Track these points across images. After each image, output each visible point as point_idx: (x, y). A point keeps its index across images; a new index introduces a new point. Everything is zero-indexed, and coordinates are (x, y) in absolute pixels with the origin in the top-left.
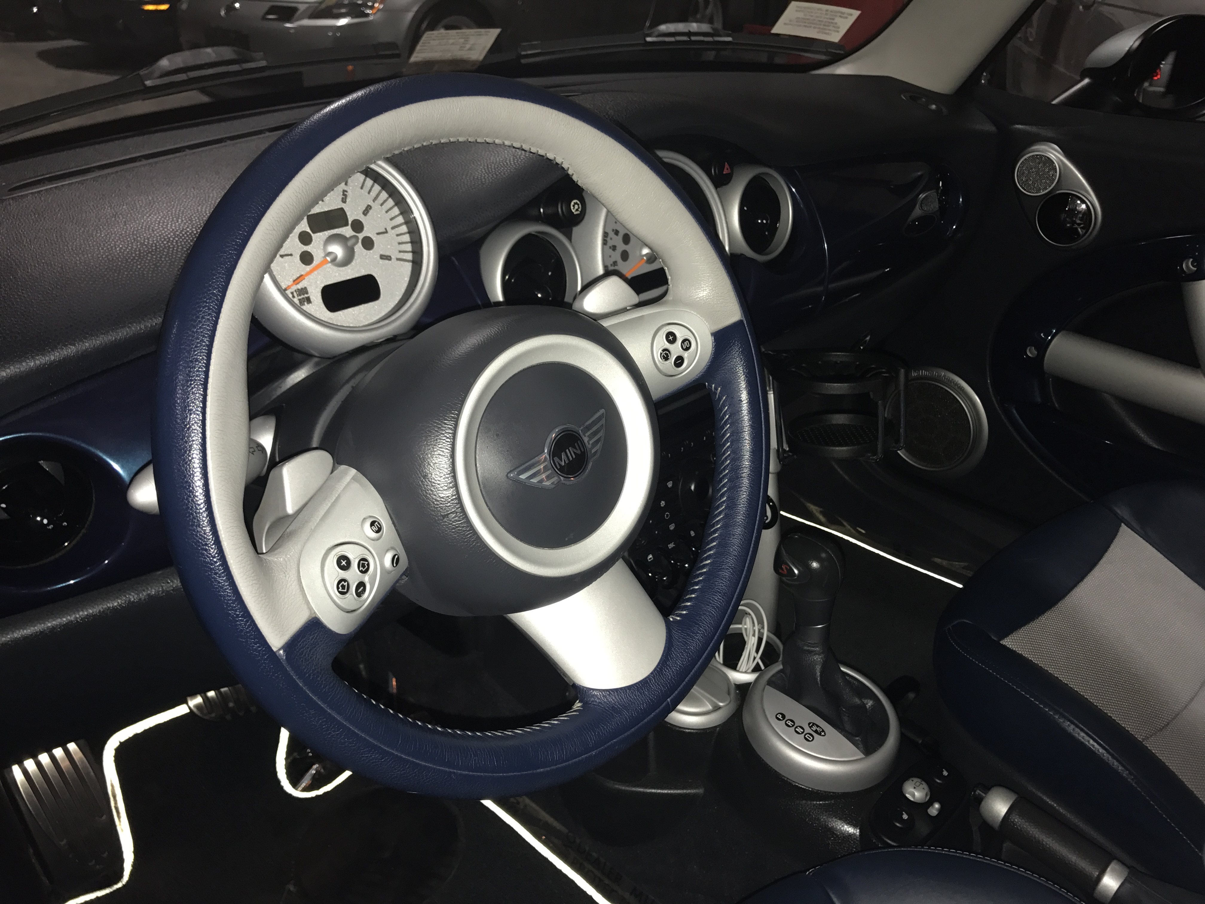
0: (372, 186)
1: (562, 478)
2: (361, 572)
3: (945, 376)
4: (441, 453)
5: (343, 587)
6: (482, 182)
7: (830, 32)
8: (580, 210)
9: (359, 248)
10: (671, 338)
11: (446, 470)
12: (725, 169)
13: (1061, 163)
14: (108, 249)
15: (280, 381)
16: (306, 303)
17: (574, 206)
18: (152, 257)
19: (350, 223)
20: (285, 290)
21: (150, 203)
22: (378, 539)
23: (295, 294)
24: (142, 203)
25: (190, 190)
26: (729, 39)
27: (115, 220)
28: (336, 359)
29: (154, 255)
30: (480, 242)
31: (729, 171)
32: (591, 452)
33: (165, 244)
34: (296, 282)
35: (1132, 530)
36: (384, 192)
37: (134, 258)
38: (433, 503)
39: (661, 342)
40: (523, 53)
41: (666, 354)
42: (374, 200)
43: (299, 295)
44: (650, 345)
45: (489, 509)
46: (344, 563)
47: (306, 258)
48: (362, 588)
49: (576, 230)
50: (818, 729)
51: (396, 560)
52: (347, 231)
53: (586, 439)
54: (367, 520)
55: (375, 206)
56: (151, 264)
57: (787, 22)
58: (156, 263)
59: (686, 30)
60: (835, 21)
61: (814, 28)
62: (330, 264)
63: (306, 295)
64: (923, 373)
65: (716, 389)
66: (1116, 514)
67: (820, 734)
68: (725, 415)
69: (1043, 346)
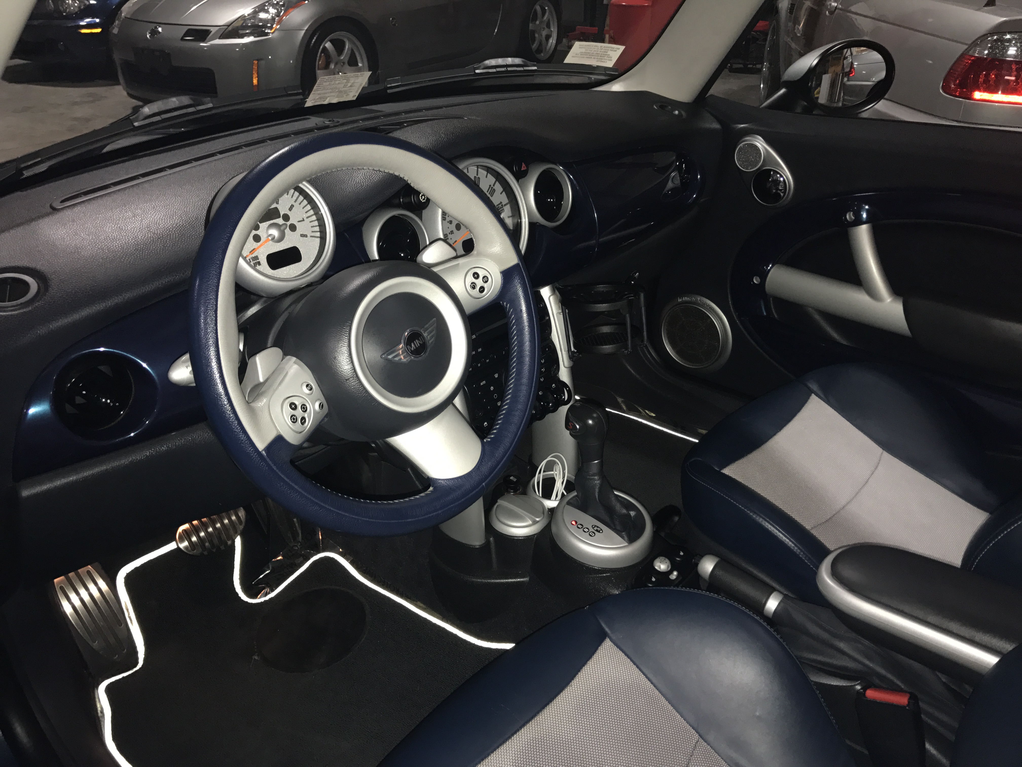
0: (294, 193)
1: (413, 358)
2: (303, 411)
3: (700, 300)
4: (343, 345)
5: (294, 419)
6: (361, 185)
7: (606, 61)
8: (426, 199)
9: (287, 231)
10: (476, 276)
11: (346, 354)
12: (523, 167)
13: (764, 149)
14: (133, 237)
15: (245, 312)
16: (258, 265)
17: (421, 197)
18: (161, 241)
19: (281, 216)
20: (246, 258)
21: (154, 207)
22: (312, 394)
23: (251, 261)
24: (149, 207)
25: (178, 198)
26: (535, 68)
27: (135, 219)
28: (277, 298)
29: (162, 240)
30: (362, 223)
31: (525, 168)
32: (429, 342)
33: (167, 233)
34: (252, 253)
35: (819, 398)
36: (301, 196)
37: (150, 243)
38: (340, 373)
39: (470, 279)
40: (388, 86)
41: (473, 285)
42: (295, 201)
43: (253, 260)
44: (463, 281)
45: (372, 376)
46: (293, 406)
47: (257, 238)
48: (304, 420)
49: (425, 212)
50: (598, 529)
51: (321, 406)
52: (280, 221)
53: (425, 335)
54: (304, 384)
55: (296, 205)
56: (161, 245)
57: (574, 55)
58: (164, 245)
59: (504, 63)
60: (608, 53)
61: (594, 58)
62: (271, 241)
63: (258, 261)
64: (686, 299)
65: (507, 305)
66: (809, 388)
67: (599, 532)
68: (512, 320)
69: (764, 275)
